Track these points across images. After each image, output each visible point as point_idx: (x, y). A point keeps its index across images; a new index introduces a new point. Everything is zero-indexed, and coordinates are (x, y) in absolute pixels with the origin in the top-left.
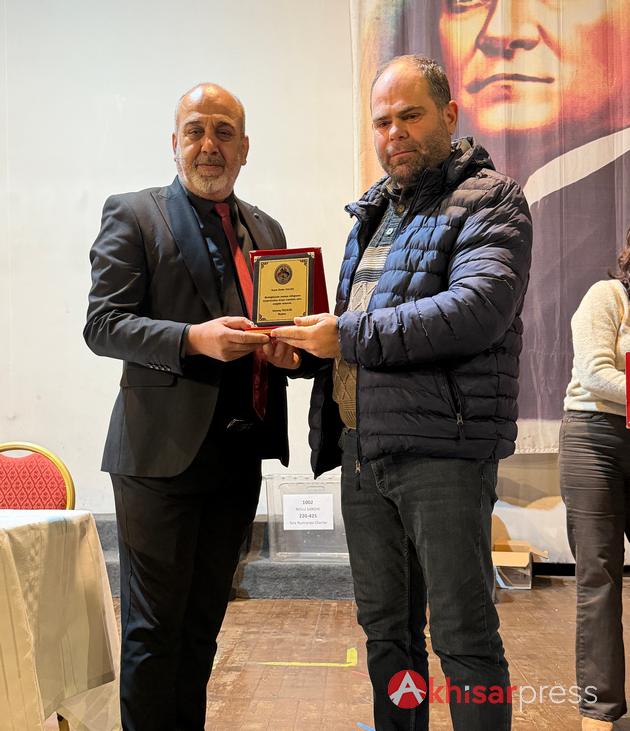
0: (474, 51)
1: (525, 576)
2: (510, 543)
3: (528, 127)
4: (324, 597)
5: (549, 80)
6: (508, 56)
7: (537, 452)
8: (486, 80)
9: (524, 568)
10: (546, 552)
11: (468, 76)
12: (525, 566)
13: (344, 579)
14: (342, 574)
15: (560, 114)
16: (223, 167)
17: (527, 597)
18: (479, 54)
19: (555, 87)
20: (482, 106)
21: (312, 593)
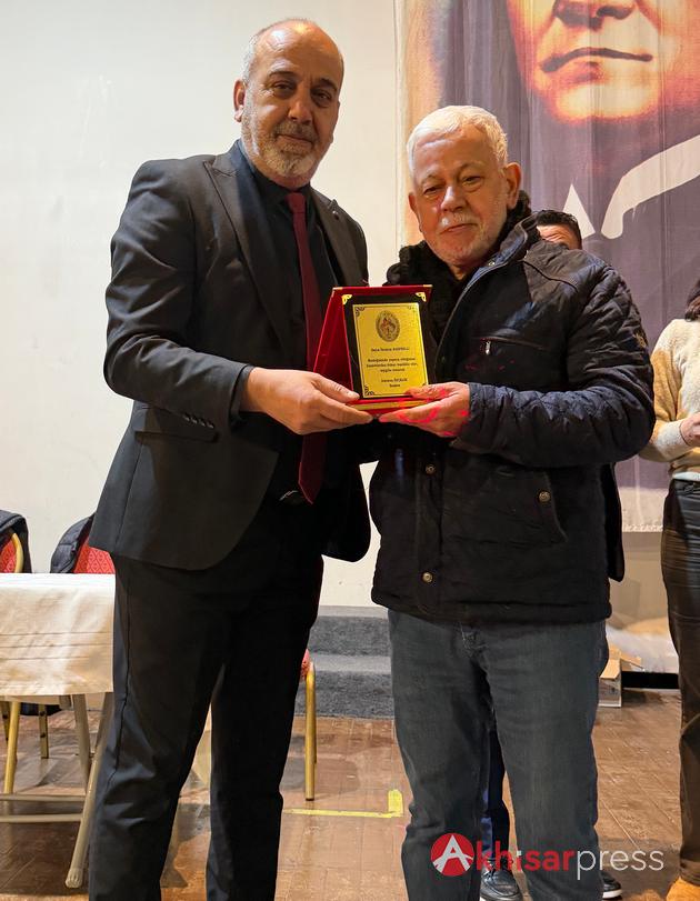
0: (551, 19)
1: (613, 689)
3: (619, 114)
4: (354, 714)
5: (645, 58)
6: (595, 25)
7: (634, 530)
8: (566, 56)
9: (613, 680)
10: (639, 659)
11: (543, 51)
12: (615, 676)
13: (383, 692)
14: (377, 686)
15: (660, 101)
16: (313, 143)
17: (617, 718)
18: (558, 23)
19: (652, 67)
20: (562, 88)
21: (340, 709)
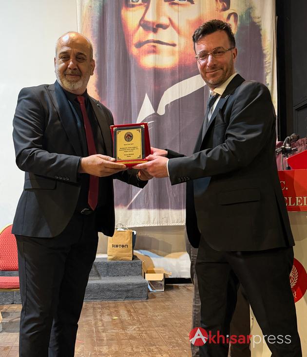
0: (139, 27)
1: (161, 285)
2: (155, 269)
5: (174, 45)
6: (155, 31)
8: (144, 42)
9: (161, 281)
10: (171, 273)
11: (136, 39)
12: (162, 280)
15: (179, 62)
16: (80, 76)
17: (162, 295)
18: (141, 28)
19: (176, 49)
20: (142, 55)
